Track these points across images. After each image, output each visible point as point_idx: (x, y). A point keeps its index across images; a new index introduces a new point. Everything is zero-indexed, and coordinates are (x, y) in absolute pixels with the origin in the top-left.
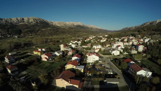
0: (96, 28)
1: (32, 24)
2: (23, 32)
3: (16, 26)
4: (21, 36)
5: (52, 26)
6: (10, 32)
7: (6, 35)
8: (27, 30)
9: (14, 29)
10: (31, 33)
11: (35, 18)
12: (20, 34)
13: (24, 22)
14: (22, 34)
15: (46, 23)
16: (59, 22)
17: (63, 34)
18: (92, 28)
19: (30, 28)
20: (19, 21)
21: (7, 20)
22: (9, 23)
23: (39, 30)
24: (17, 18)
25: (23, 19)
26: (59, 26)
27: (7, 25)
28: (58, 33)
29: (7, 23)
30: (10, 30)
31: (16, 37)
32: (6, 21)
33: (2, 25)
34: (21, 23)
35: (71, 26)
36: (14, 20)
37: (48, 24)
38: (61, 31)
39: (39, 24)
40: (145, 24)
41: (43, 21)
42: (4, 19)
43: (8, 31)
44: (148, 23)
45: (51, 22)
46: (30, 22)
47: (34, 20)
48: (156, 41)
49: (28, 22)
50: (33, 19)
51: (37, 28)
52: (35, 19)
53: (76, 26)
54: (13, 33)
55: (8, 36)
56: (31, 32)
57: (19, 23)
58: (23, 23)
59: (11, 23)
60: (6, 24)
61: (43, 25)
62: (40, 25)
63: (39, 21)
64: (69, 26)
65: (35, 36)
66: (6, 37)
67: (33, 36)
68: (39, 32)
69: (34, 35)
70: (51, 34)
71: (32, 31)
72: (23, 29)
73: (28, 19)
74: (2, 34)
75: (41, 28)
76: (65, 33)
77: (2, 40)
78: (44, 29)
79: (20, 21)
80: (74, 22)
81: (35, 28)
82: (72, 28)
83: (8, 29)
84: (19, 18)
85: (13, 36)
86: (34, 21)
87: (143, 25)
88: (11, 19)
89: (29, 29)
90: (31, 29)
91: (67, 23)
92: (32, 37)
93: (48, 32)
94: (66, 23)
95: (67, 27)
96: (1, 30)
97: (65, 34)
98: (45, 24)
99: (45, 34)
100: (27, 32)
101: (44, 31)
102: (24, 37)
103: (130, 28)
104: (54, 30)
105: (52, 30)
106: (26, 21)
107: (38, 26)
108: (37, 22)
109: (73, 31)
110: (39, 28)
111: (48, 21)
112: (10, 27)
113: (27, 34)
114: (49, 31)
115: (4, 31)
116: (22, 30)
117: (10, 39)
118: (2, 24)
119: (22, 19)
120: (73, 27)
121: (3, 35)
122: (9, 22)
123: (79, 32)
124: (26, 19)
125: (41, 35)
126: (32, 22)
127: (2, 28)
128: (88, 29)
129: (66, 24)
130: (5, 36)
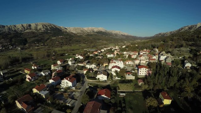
0: (122, 35)
1: (40, 31)
2: (28, 41)
3: (21, 34)
4: (26, 48)
5: (66, 33)
6: (13, 42)
7: (8, 46)
8: (33, 39)
9: (19, 38)
10: (38, 43)
11: (45, 23)
12: (25, 44)
13: (30, 29)
14: (27, 45)
15: (58, 29)
16: (74, 28)
17: (77, 43)
18: (116, 35)
19: (37, 36)
20: (24, 28)
21: (11, 28)
22: (12, 31)
23: (48, 39)
24: (22, 25)
25: (30, 26)
26: (74, 33)
27: (11, 33)
28: (71, 42)
29: (11, 31)
30: (13, 40)
31: (19, 48)
32: (9, 29)
33: (4, 34)
34: (28, 31)
35: (90, 32)
36: (19, 27)
37: (61, 31)
38: (75, 40)
39: (50, 31)
40: (182, 29)
41: (54, 27)
42: (7, 26)
43: (11, 41)
44: (187, 28)
45: (65, 28)
46: (38, 29)
47: (43, 26)
48: (179, 57)
49: (36, 29)
50: (41, 25)
51: (47, 37)
52: (45, 25)
53: (96, 32)
54: (16, 44)
55: (10, 47)
56: (38, 41)
57: (25, 31)
58: (30, 31)
59: (15, 31)
60: (9, 32)
61: (54, 32)
62: (51, 33)
63: (50, 27)
64: (88, 32)
65: (42, 47)
66: (7, 49)
67: (40, 47)
68: (48, 41)
69: (41, 45)
70: (62, 44)
71: (40, 40)
72: (30, 38)
73: (36, 26)
74: (3, 45)
75: (51, 36)
76: (80, 42)
77: (2, 53)
78: (55, 38)
79: (26, 28)
80: (93, 28)
81: (44, 37)
82: (91, 35)
83: (11, 38)
84: (25, 25)
85: (15, 47)
86: (43, 28)
87: (180, 30)
88: (15, 26)
89: (36, 38)
90: (39, 37)
91: (86, 29)
92: (38, 48)
93: (59, 42)
94: (84, 29)
95: (85, 34)
96: (3, 39)
97: (80, 44)
98: (57, 31)
99: (55, 44)
100: (33, 42)
101: (54, 40)
102: (29, 48)
103: (165, 34)
104: (67, 38)
105: (64, 39)
106: (33, 28)
107: (48, 34)
108: (47, 29)
109: (92, 39)
110: (48, 36)
111: (61, 27)
112: (14, 36)
113: (33, 44)
114: (60, 40)
115: (6, 41)
116: (28, 39)
117: (12, 51)
118: (4, 32)
119: (28, 25)
120: (92, 33)
121: (5, 46)
122: (13, 29)
123: (99, 39)
124: (33, 26)
125: (50, 45)
126: (40, 29)
127: (4, 37)
128: (111, 36)
129: (84, 31)
130: (6, 47)
